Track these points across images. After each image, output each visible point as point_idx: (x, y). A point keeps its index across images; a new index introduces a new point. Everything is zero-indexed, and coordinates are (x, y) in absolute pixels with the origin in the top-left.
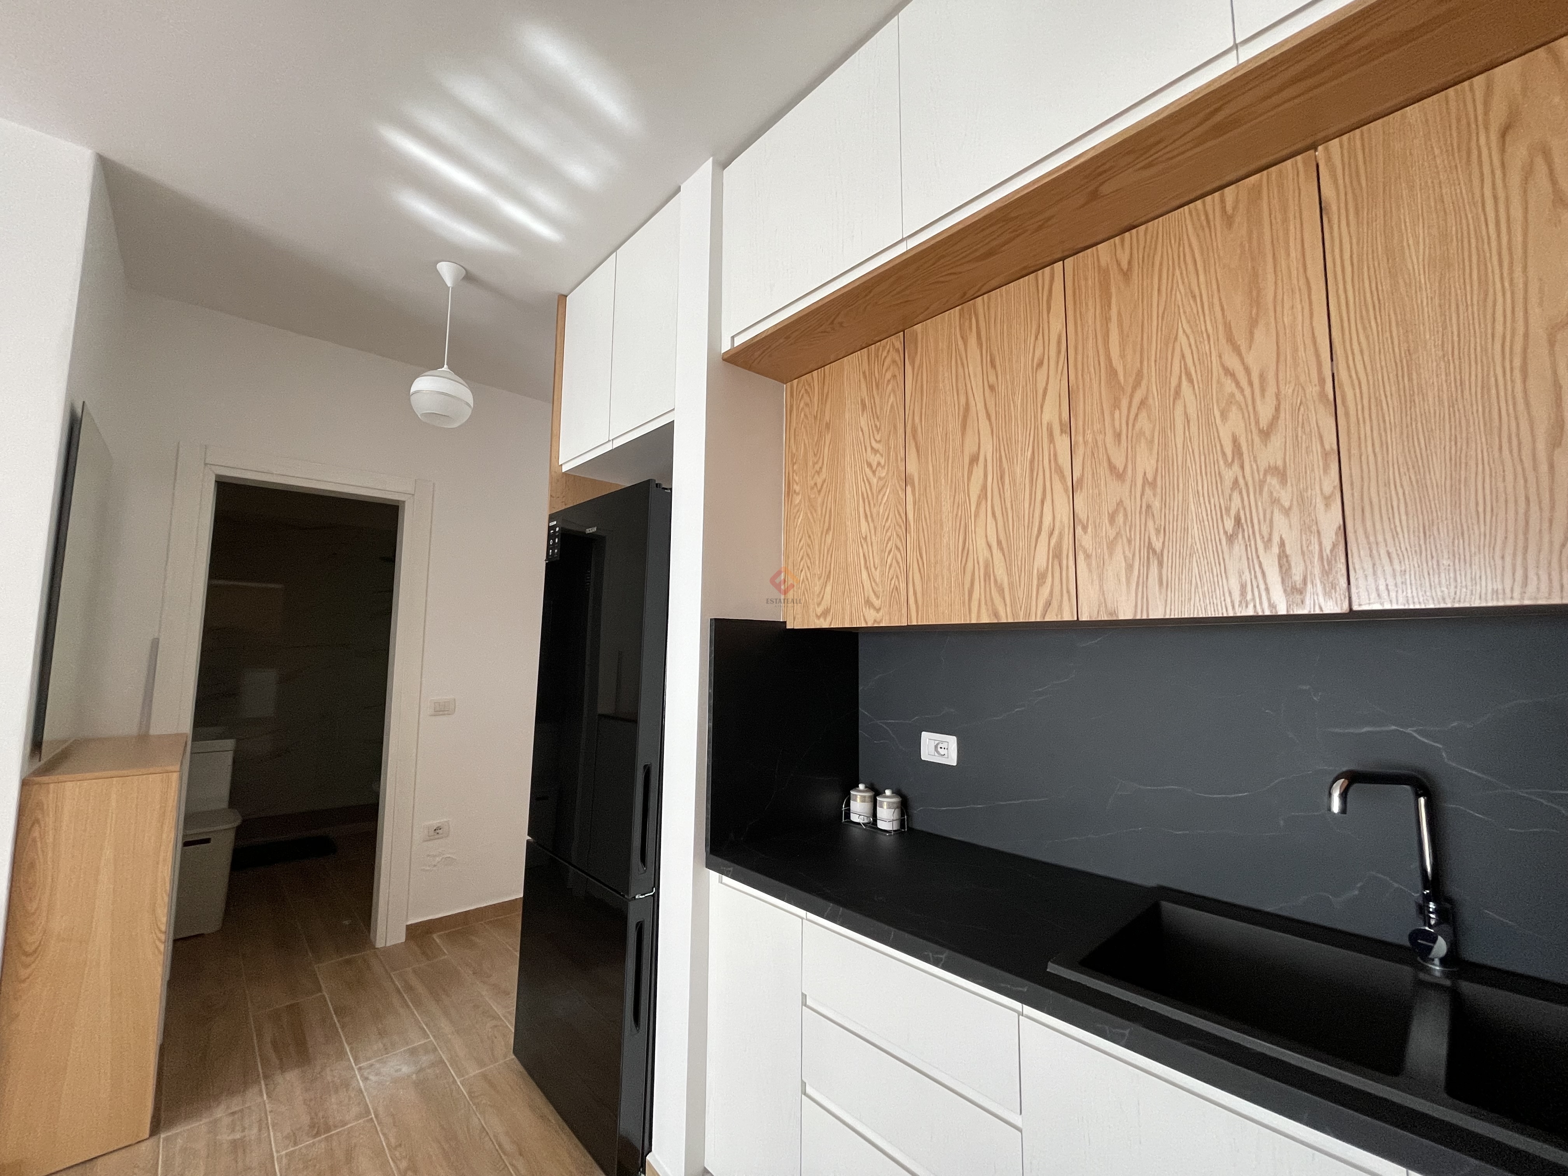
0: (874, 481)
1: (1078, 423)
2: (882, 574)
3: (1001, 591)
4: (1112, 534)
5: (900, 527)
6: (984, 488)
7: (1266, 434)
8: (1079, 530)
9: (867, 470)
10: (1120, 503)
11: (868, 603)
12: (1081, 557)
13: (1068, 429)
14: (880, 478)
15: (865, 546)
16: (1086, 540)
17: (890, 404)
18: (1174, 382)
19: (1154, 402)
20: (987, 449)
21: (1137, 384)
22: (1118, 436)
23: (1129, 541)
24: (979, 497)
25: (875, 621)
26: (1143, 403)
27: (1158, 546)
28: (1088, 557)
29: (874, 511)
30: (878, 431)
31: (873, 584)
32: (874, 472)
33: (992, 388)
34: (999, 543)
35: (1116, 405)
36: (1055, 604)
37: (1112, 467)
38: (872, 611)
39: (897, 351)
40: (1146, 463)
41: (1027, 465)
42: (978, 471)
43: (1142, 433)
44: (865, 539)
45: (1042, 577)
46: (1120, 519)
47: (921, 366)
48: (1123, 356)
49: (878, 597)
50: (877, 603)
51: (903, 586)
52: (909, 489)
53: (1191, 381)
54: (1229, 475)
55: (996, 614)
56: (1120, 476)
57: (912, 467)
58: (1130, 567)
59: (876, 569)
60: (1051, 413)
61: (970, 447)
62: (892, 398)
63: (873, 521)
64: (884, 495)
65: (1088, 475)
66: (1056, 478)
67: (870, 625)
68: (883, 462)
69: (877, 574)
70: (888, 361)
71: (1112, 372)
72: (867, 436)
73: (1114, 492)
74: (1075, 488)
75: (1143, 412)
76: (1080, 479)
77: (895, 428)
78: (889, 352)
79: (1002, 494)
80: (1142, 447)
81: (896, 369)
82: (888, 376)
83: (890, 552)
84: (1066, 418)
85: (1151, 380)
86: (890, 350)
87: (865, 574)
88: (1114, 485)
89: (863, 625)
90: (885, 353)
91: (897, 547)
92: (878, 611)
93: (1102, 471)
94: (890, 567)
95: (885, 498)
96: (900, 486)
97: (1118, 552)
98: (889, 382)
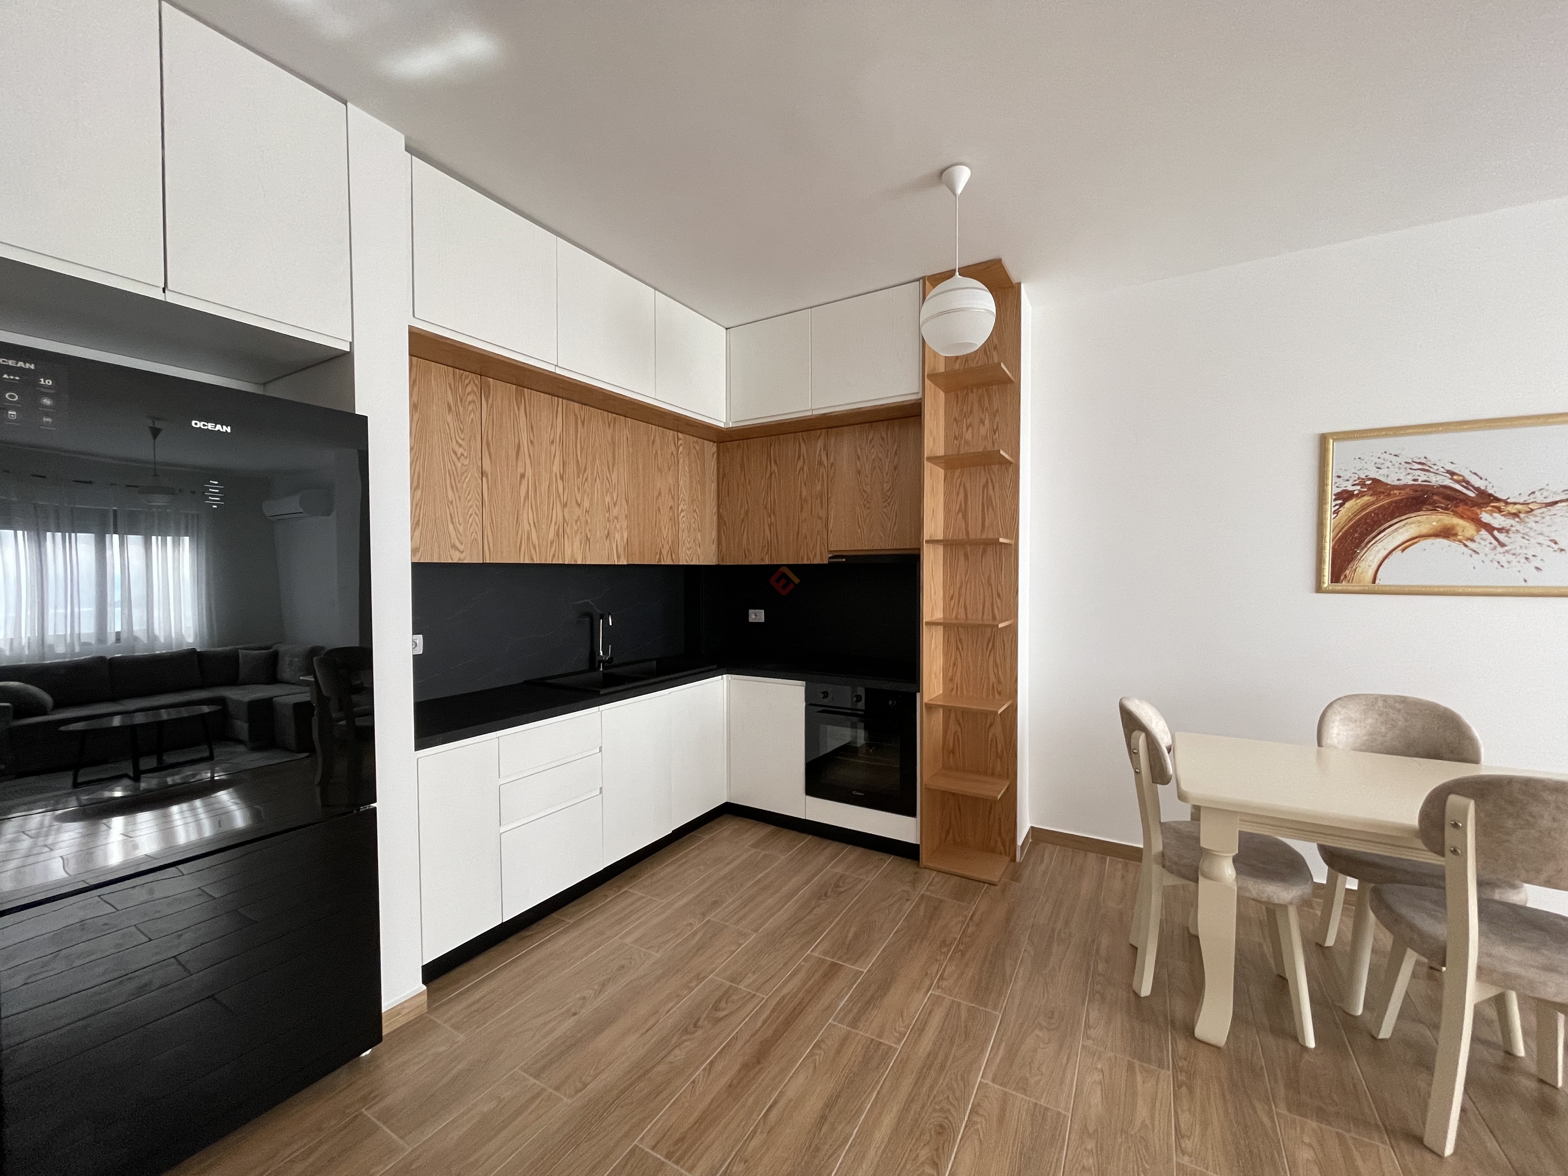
0: (459, 465)
1: (566, 477)
2: (465, 530)
3: (535, 548)
4: (575, 528)
5: (478, 501)
6: (528, 492)
7: (615, 504)
8: (565, 526)
9: (453, 455)
10: (579, 517)
11: (454, 547)
12: (566, 536)
13: (562, 478)
14: (463, 465)
15: (451, 507)
16: (568, 530)
17: (470, 418)
18: (595, 476)
19: (589, 480)
20: (529, 472)
21: (585, 470)
22: (579, 489)
23: (581, 533)
24: (525, 497)
25: (459, 559)
26: (586, 479)
27: (589, 536)
29: (459, 485)
30: (462, 432)
31: (458, 535)
32: (459, 459)
33: (532, 442)
34: (534, 523)
35: (578, 477)
36: (556, 556)
37: (577, 501)
38: (457, 552)
39: (476, 386)
40: (586, 504)
41: (547, 488)
42: (525, 482)
43: (585, 491)
44: (452, 503)
45: (552, 543)
46: (578, 523)
47: (492, 406)
48: (581, 457)
49: (462, 544)
50: (461, 548)
51: (480, 539)
52: (484, 479)
53: (599, 478)
54: (607, 515)
55: (532, 559)
56: (579, 505)
57: (487, 467)
58: (581, 543)
59: (460, 525)
60: (556, 468)
61: (520, 470)
62: (472, 416)
63: (458, 492)
64: (466, 477)
65: (569, 501)
66: (558, 500)
67: (455, 561)
68: (465, 455)
69: (461, 529)
70: (469, 389)
71: (578, 461)
72: (452, 431)
73: (578, 512)
74: (565, 505)
75: (586, 483)
76: (566, 503)
77: (475, 436)
78: (470, 382)
79: (536, 500)
80: (586, 496)
81: (475, 397)
82: (470, 398)
83: (471, 515)
84: (562, 472)
85: (589, 471)
86: (472, 382)
87: (451, 527)
88: (577, 509)
89: (450, 561)
90: (467, 382)
91: (476, 513)
92: (462, 552)
93: (574, 501)
94: (472, 524)
95: (467, 479)
96: (478, 475)
97: (578, 537)
98: (470, 403)
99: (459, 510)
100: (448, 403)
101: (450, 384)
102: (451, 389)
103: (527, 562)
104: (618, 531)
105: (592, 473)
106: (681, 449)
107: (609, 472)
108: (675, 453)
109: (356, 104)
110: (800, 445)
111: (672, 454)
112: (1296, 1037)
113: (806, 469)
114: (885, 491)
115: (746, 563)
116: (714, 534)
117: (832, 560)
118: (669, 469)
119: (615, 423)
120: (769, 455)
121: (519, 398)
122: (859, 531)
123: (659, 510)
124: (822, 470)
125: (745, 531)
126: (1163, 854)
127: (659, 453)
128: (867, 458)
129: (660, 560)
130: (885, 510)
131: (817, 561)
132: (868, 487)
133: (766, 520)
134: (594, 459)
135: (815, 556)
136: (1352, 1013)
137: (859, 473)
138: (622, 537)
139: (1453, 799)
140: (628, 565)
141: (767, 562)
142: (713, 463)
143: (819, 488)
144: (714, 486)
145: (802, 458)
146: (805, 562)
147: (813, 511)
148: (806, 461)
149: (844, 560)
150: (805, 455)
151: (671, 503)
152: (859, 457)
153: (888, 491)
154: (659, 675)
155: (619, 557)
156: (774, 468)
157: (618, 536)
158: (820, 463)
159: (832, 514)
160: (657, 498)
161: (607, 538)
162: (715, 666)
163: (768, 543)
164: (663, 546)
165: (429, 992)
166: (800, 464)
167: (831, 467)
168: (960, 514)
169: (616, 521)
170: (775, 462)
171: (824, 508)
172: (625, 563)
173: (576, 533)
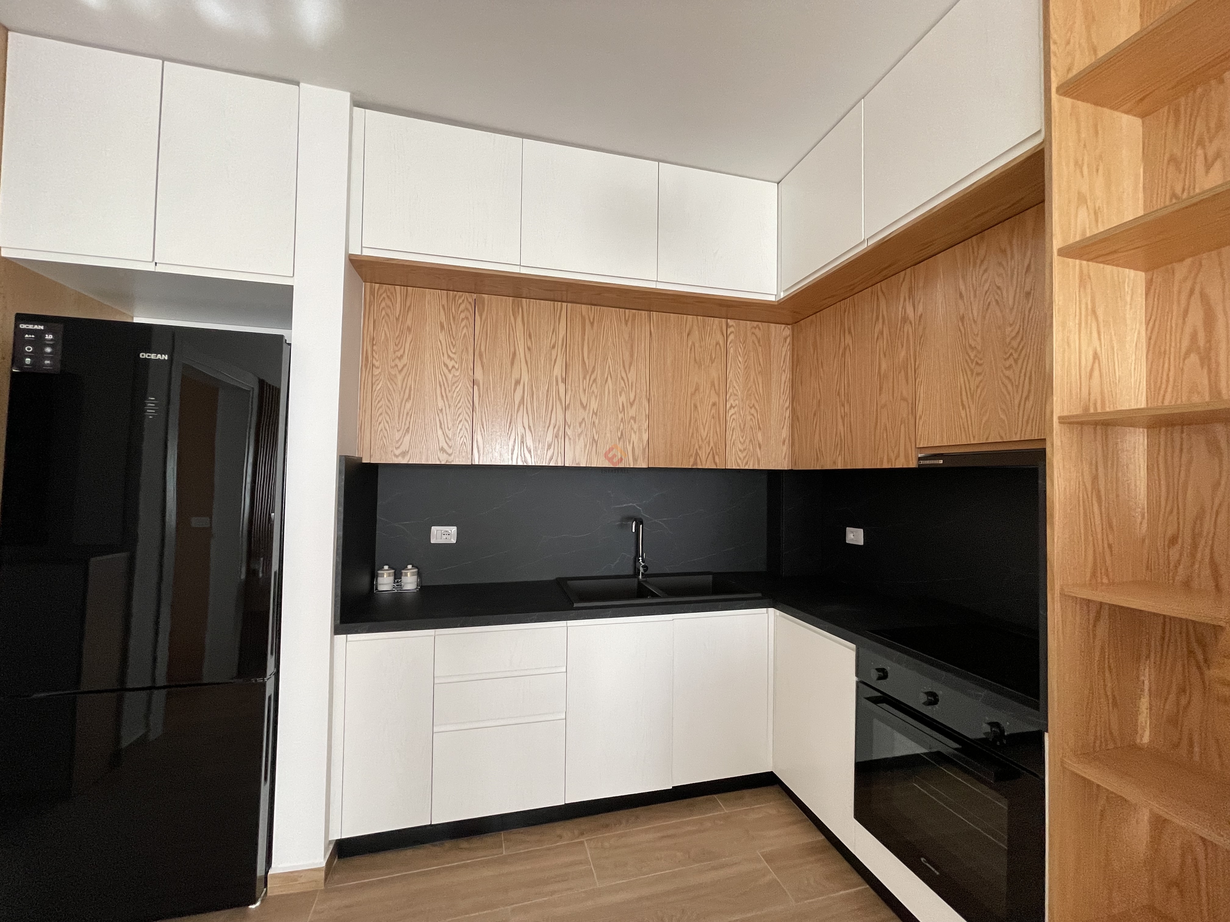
0: (450, 376)
1: (569, 380)
2: (454, 434)
3: (530, 452)
4: (580, 431)
5: (469, 409)
6: (523, 398)
7: (632, 405)
8: (567, 427)
9: (444, 369)
10: (584, 419)
11: (442, 450)
12: (567, 439)
13: (564, 381)
14: (454, 376)
15: (441, 415)
16: (569, 432)
17: (463, 333)
18: (606, 376)
19: (599, 381)
20: (525, 378)
21: (593, 372)
22: (584, 391)
23: (586, 435)
24: (520, 402)
25: (447, 461)
26: (595, 380)
27: (596, 438)
28: (570, 439)
29: (449, 395)
30: (454, 347)
31: (447, 439)
32: (450, 371)
33: (529, 349)
34: (529, 427)
35: (585, 378)
36: (554, 458)
37: (582, 403)
38: (445, 454)
39: (470, 303)
40: (594, 405)
41: (545, 392)
42: (519, 388)
43: (593, 392)
44: (441, 411)
45: (550, 446)
46: (583, 425)
47: (486, 319)
48: (588, 358)
49: (450, 447)
50: (449, 451)
51: (469, 441)
52: (476, 387)
53: (611, 377)
54: (620, 416)
55: (526, 461)
56: (584, 408)
57: (479, 375)
58: (585, 446)
59: (449, 430)
60: (558, 371)
61: (515, 375)
62: (465, 330)
63: (448, 400)
64: (457, 386)
65: (572, 404)
66: (558, 403)
67: (443, 463)
68: (457, 366)
69: (450, 433)
70: (462, 307)
71: (584, 363)
72: (444, 348)
73: (582, 414)
74: (566, 409)
75: (594, 385)
76: (569, 404)
77: (467, 349)
78: (463, 301)
79: (532, 403)
80: (593, 398)
81: (468, 314)
82: (463, 316)
83: (461, 421)
84: (564, 376)
85: (598, 371)
86: (465, 300)
87: (440, 432)
88: (581, 410)
89: (438, 463)
90: (460, 301)
91: (466, 420)
92: (450, 455)
93: (578, 404)
94: (461, 429)
95: (457, 390)
96: (469, 385)
97: (582, 440)
98: (463, 320)
99: (449, 418)
100: (441, 323)
101: (443, 306)
102: (444, 309)
103: (520, 463)
104: (635, 432)
105: (603, 374)
106: (731, 337)
107: (626, 371)
108: (721, 343)
110: (878, 299)
111: (718, 343)
113: (886, 332)
115: (818, 468)
116: (785, 433)
117: (922, 462)
118: (712, 361)
119: (634, 320)
120: (842, 324)
121: (516, 308)
122: (963, 415)
123: (696, 407)
124: (907, 327)
125: (818, 427)
128: (975, 292)
129: (695, 463)
130: (1007, 373)
131: (900, 464)
132: (979, 339)
133: (839, 410)
134: (605, 359)
135: (898, 456)
137: (962, 318)
138: (641, 439)
140: (649, 469)
141: (840, 466)
142: (784, 349)
143: (903, 354)
144: (786, 376)
145: (881, 320)
146: (886, 466)
147: (896, 391)
148: (886, 322)
149: (941, 462)
150: (885, 313)
151: (714, 398)
152: (961, 294)
155: (635, 460)
156: (848, 340)
157: (635, 438)
158: (905, 319)
159: (921, 391)
160: (693, 394)
161: (620, 439)
163: (841, 440)
164: (700, 447)
166: (879, 325)
169: (632, 421)
171: (910, 382)
172: (644, 466)
173: (579, 435)
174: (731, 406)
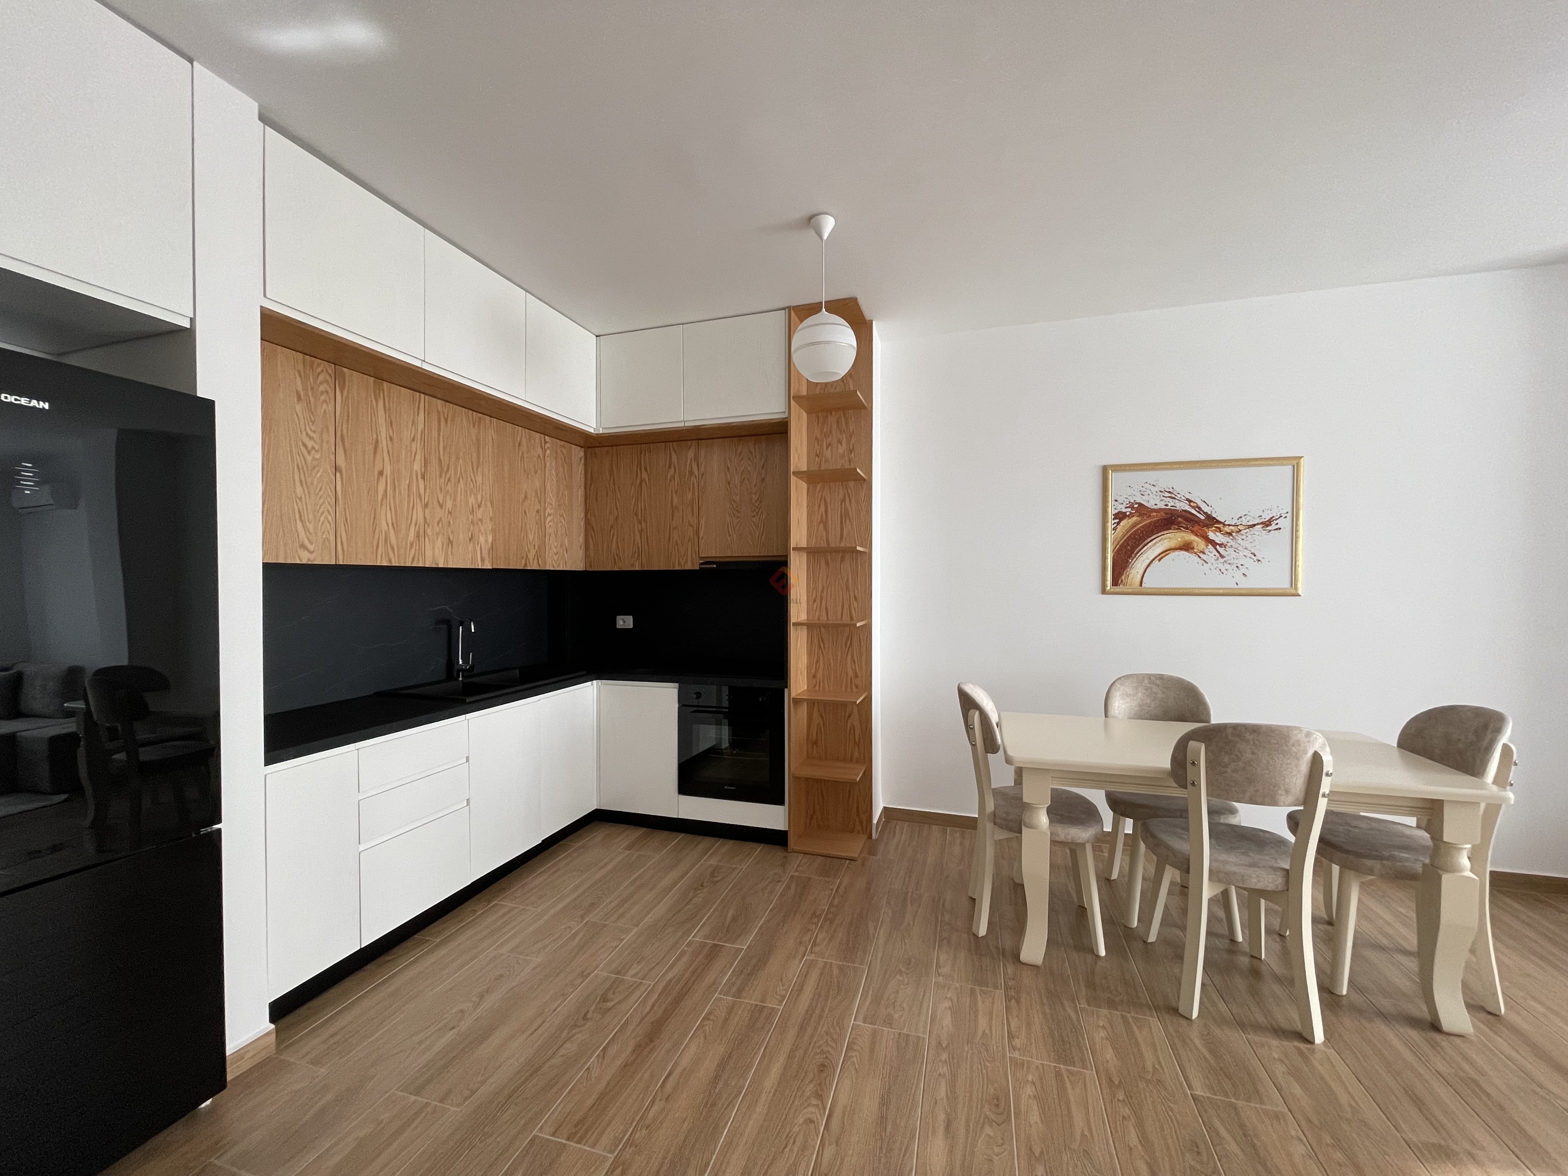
0: (309, 458)
1: (427, 477)
2: (315, 528)
3: (393, 549)
4: (437, 529)
5: (331, 499)
6: (386, 490)
7: (479, 506)
8: (426, 527)
9: (303, 448)
10: (441, 518)
11: (303, 546)
12: (427, 538)
13: (423, 477)
14: (314, 459)
15: (300, 504)
16: (429, 531)
17: (322, 409)
18: (458, 476)
19: (453, 480)
20: (388, 470)
21: (448, 470)
22: (441, 489)
23: (443, 534)
24: (383, 496)
25: (309, 560)
26: (449, 480)
27: (451, 538)
28: (429, 539)
29: (309, 480)
30: (313, 422)
31: (308, 533)
32: (309, 452)
33: (391, 439)
34: (393, 524)
35: (441, 476)
36: (416, 559)
37: (439, 502)
38: (306, 552)
39: (330, 375)
40: (449, 504)
41: (407, 487)
42: (382, 480)
43: (448, 491)
44: (301, 499)
45: (412, 545)
46: (440, 524)
47: (347, 397)
48: (444, 455)
49: (311, 543)
50: (311, 548)
51: (332, 538)
52: (338, 475)
53: (462, 478)
55: (390, 561)
56: (441, 506)
57: (341, 462)
58: (443, 545)
59: (310, 523)
60: (417, 466)
61: (378, 467)
62: (325, 406)
63: (307, 487)
64: (318, 472)
65: (430, 501)
66: (419, 500)
67: (304, 562)
68: (317, 447)
69: (311, 527)
70: (321, 378)
71: (440, 461)
72: (302, 423)
73: (439, 513)
74: (426, 505)
75: (449, 483)
76: (428, 502)
77: (327, 427)
78: (322, 371)
79: (394, 498)
80: (448, 497)
81: (328, 387)
82: (322, 388)
83: (322, 513)
84: (423, 471)
85: (452, 470)
86: (323, 371)
87: (299, 525)
88: (438, 509)
89: (298, 562)
90: (319, 370)
91: (328, 511)
92: (311, 552)
93: (436, 503)
94: (323, 523)
95: (319, 475)
96: (331, 471)
97: (439, 540)
98: (322, 392)
99: (309, 507)
100: (297, 391)
101: (299, 372)
102: (300, 376)
103: (385, 564)
104: (482, 534)
105: (456, 474)
106: (548, 452)
107: (474, 473)
108: (541, 456)
109: (203, 64)
110: (670, 453)
111: (539, 456)
112: (1092, 950)
113: (677, 477)
114: (753, 501)
115: (616, 569)
116: (581, 539)
117: (702, 566)
118: (536, 472)
119: (480, 422)
120: (639, 463)
121: (378, 391)
122: (729, 539)
123: (525, 512)
124: (693, 478)
125: (615, 537)
126: (994, 814)
127: (525, 456)
128: (736, 470)
129: (526, 565)
130: (754, 519)
131: (688, 567)
132: (738, 497)
133: (636, 527)
134: (458, 458)
135: (686, 562)
136: (1130, 927)
137: (729, 483)
138: (486, 541)
139: (1192, 744)
140: (493, 569)
141: (637, 568)
142: (580, 468)
143: (690, 496)
144: (581, 492)
145: (673, 468)
146: (677, 568)
147: (684, 519)
148: (677, 471)
149: (715, 566)
150: (676, 463)
151: (538, 507)
152: (728, 468)
153: (756, 501)
154: (523, 682)
155: (483, 560)
156: (645, 476)
157: (482, 539)
158: (691, 473)
159: (703, 522)
160: (523, 501)
161: (470, 540)
162: (585, 672)
163: (638, 549)
164: (529, 550)
165: (278, 1031)
166: (672, 471)
167: (702, 477)
168: (822, 525)
169: (480, 523)
170: (646, 470)
171: (695, 516)
172: (490, 567)
173: (438, 534)
174: (549, 515)
